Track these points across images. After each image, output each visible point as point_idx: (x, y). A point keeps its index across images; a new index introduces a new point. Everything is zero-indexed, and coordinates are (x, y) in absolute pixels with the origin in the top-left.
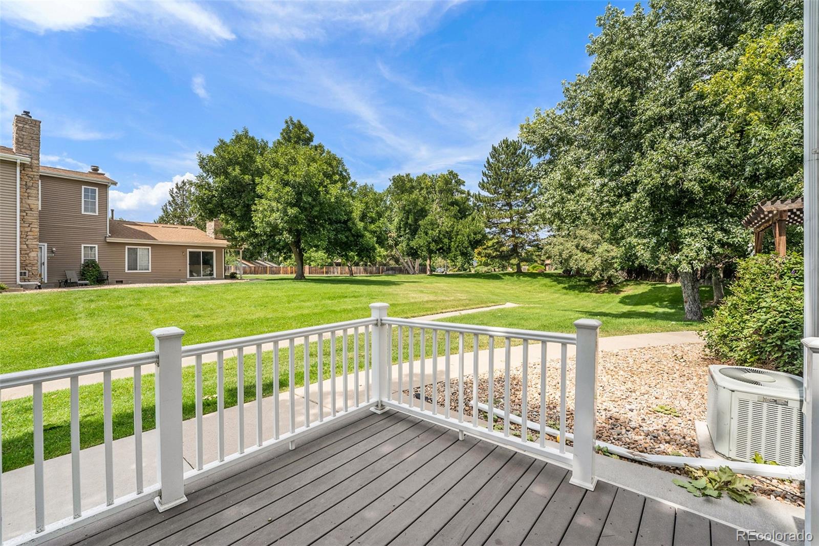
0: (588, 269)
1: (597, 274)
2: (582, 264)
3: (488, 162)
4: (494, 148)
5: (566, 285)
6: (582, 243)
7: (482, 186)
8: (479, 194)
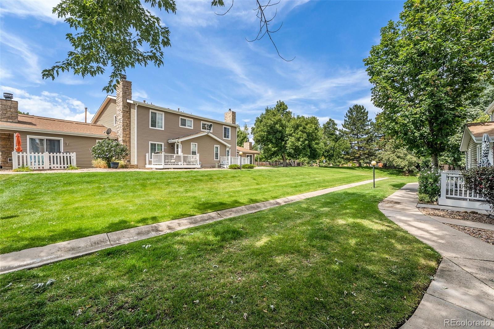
0: (402, 166)
1: (406, 168)
2: (399, 163)
3: (347, 115)
4: (351, 109)
5: (388, 173)
6: (398, 154)
7: (344, 126)
8: (342, 130)
